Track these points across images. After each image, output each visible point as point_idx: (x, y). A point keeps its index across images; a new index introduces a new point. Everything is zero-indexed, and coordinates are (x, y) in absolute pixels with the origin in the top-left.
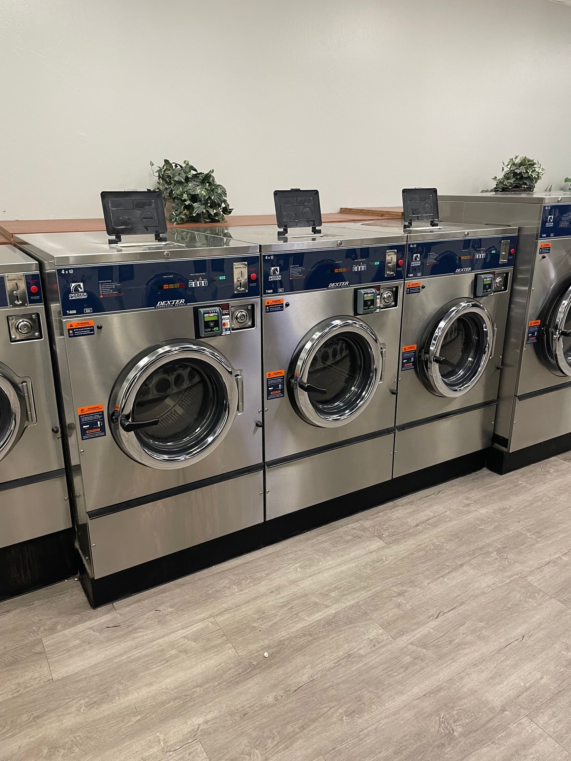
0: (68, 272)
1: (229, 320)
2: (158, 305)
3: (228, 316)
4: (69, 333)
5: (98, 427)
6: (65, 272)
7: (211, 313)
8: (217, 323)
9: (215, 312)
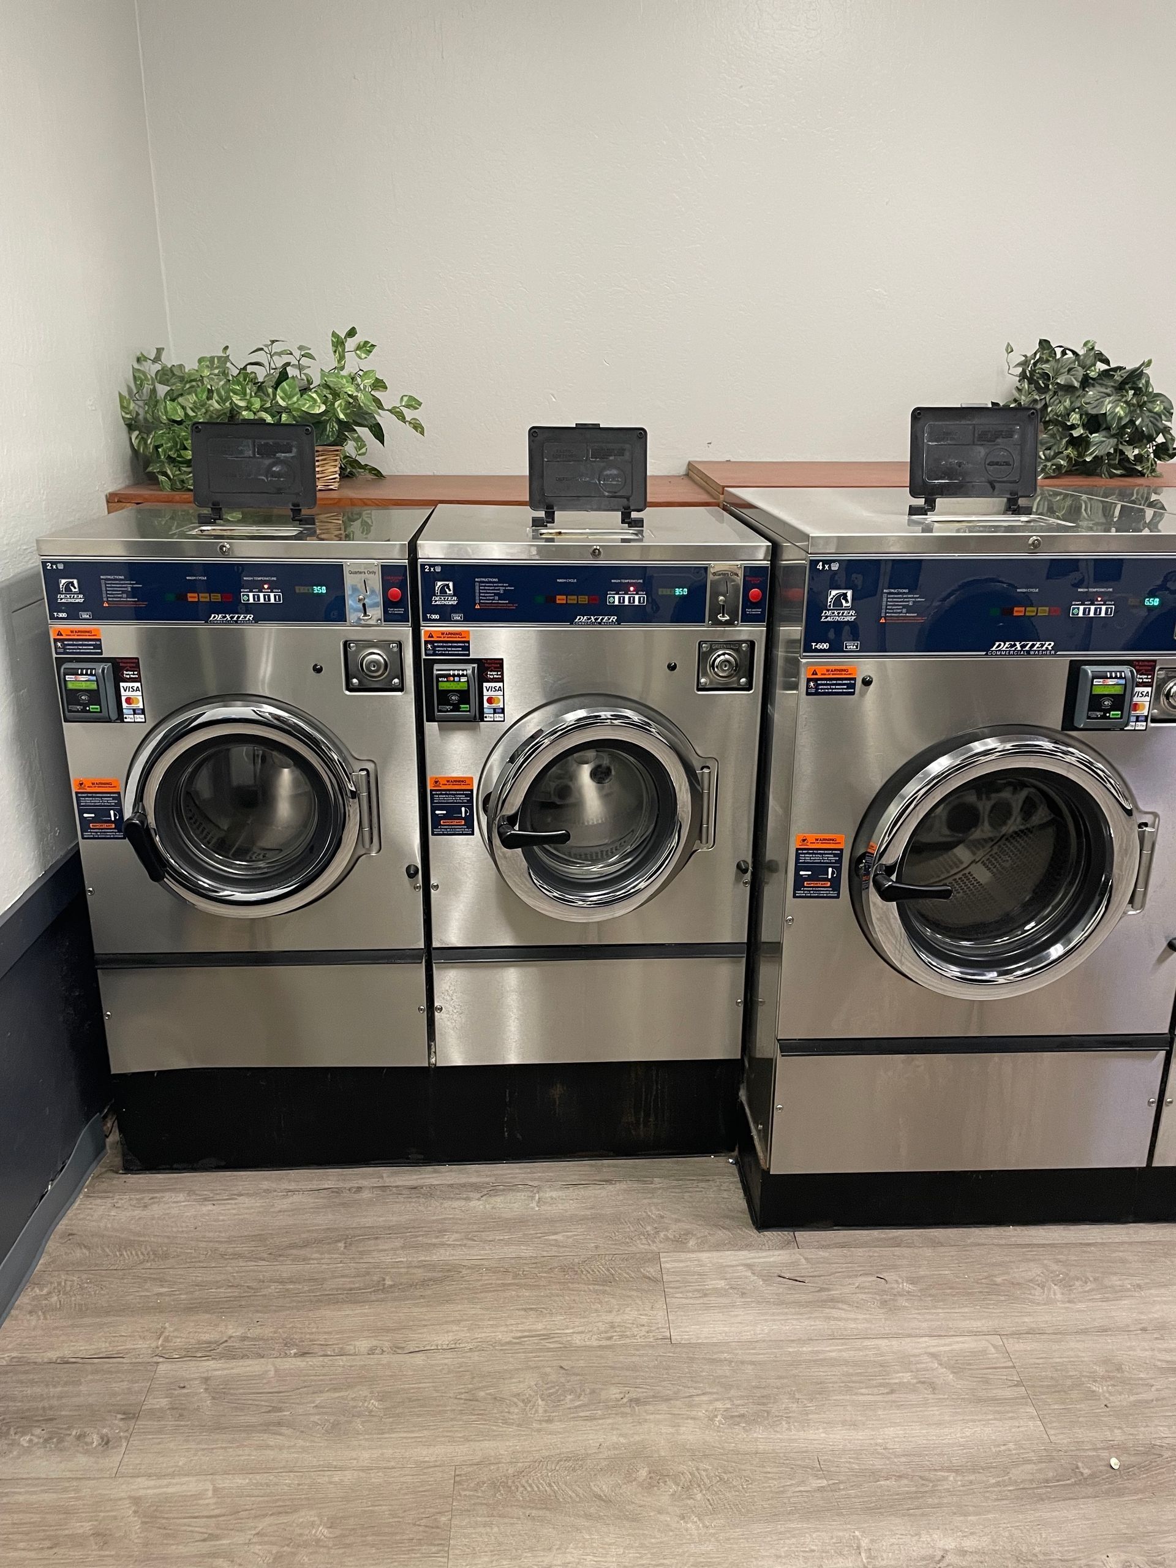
0: (830, 567)
1: (1148, 699)
2: (994, 649)
3: (1149, 689)
4: (808, 688)
5: (827, 879)
6: (824, 567)
7: (1111, 677)
8: (1120, 701)
9: (1121, 678)
